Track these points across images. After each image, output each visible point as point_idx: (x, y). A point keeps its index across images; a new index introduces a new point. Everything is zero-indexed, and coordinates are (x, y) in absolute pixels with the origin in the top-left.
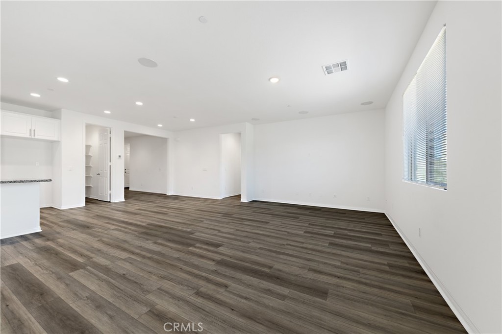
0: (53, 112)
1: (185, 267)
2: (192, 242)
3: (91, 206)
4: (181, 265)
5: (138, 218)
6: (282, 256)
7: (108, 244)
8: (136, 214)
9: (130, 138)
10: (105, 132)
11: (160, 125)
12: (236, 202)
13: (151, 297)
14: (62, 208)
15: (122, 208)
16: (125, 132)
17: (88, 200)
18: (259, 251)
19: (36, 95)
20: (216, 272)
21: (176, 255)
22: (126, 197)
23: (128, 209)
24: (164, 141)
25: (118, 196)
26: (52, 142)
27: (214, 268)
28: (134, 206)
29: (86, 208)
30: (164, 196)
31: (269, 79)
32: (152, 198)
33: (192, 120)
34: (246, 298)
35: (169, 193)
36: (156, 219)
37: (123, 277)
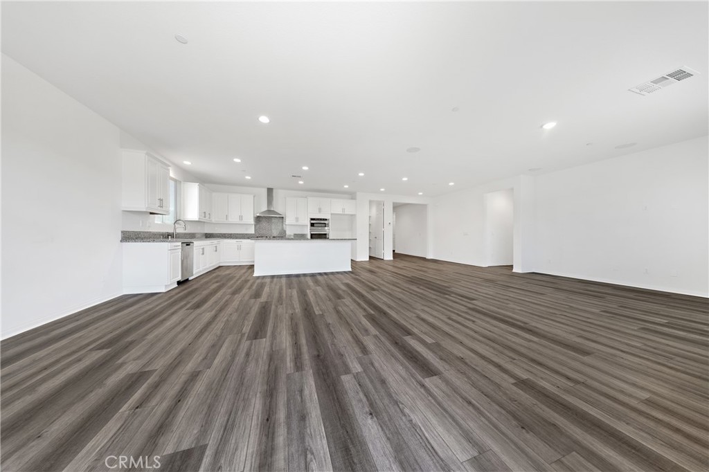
0: (352, 196)
1: (441, 305)
2: (448, 293)
3: (372, 260)
4: (438, 303)
5: (404, 271)
6: (545, 320)
7: (388, 283)
8: (402, 269)
9: (397, 207)
10: (380, 204)
11: (421, 194)
12: (506, 272)
13: (417, 311)
14: (357, 260)
15: (392, 264)
16: (393, 203)
17: (370, 257)
18: (518, 311)
19: (346, 186)
20: (466, 313)
21: (435, 297)
22: (394, 257)
23: (396, 265)
24: (424, 207)
25: (388, 256)
26: (352, 215)
27: (466, 311)
28: (401, 264)
29: (369, 261)
30: (424, 259)
31: (542, 127)
32: (414, 260)
33: (451, 184)
34: (490, 331)
35: (429, 257)
36: (417, 274)
37: (400, 299)
